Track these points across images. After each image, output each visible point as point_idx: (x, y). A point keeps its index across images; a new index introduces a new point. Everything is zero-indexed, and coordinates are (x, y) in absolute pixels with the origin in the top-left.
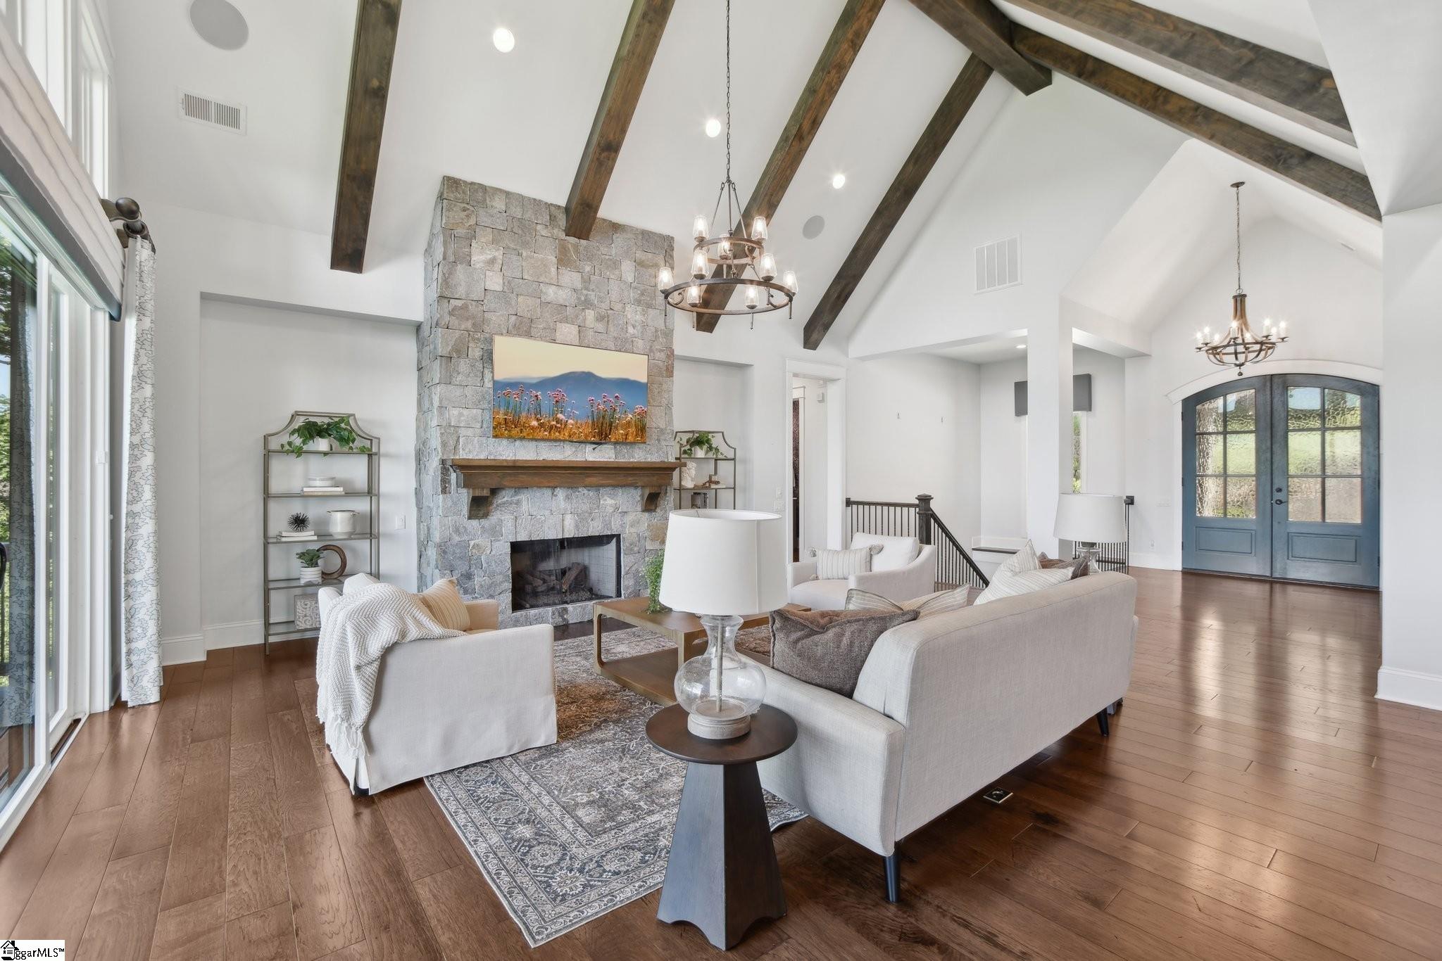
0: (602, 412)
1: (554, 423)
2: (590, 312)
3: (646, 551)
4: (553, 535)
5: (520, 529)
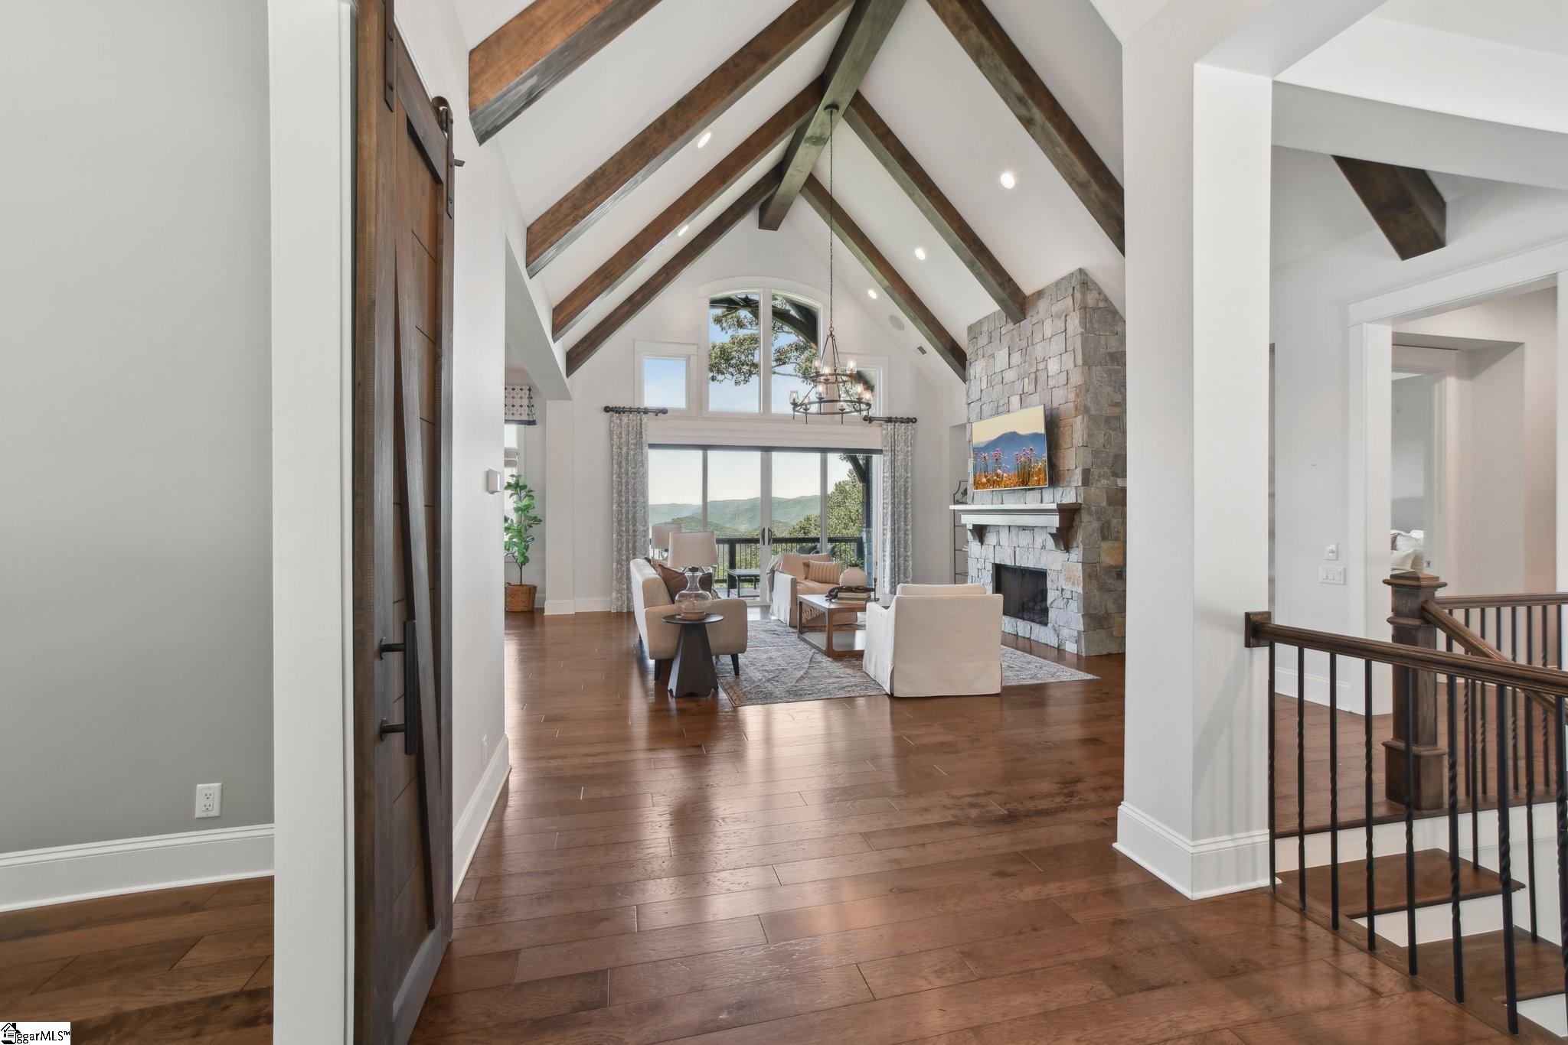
1: (995, 478)
2: (1026, 380)
3: (1063, 590)
4: (1009, 562)
5: (996, 555)
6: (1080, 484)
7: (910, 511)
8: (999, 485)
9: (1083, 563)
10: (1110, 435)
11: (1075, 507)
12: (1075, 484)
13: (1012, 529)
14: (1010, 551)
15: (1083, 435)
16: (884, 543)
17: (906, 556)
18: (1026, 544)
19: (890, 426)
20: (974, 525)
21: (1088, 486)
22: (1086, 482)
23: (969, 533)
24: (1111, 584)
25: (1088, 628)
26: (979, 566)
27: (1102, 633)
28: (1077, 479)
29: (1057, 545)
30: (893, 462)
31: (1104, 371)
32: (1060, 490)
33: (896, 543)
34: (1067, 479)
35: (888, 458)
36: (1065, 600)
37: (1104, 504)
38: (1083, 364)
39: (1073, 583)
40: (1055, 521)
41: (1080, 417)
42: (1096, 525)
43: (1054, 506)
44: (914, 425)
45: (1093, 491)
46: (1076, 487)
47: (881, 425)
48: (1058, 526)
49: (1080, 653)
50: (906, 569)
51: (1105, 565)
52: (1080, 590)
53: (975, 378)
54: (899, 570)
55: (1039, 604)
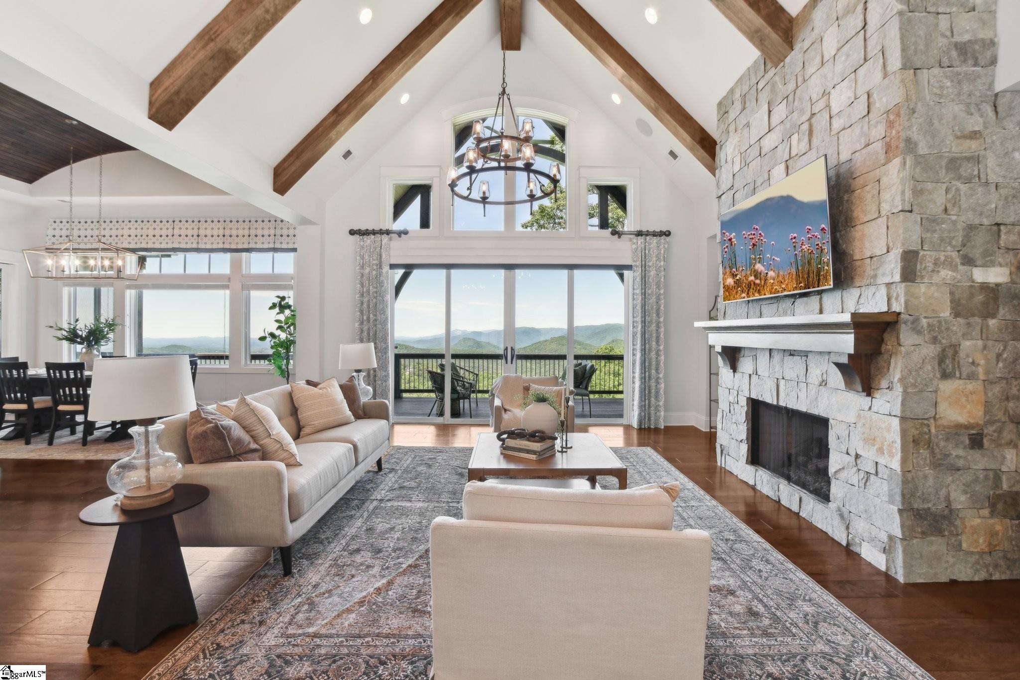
0: (807, 254)
1: (752, 278)
2: (795, 137)
3: (857, 456)
4: (770, 399)
5: (752, 386)
6: (897, 278)
7: (663, 329)
8: (759, 292)
9: (903, 419)
10: (958, 190)
11: (888, 319)
12: (887, 280)
13: (774, 353)
14: (770, 384)
15: (903, 192)
16: (634, 364)
17: (658, 379)
18: (794, 376)
19: (641, 240)
20: (724, 348)
21: (913, 281)
22: (909, 274)
23: (719, 358)
24: (958, 457)
25: (908, 535)
26: (731, 399)
27: (938, 544)
28: (892, 269)
29: (849, 384)
30: (644, 278)
31: (946, 77)
32: (855, 292)
33: (647, 364)
34: (869, 272)
35: (638, 274)
36: (862, 475)
37: (946, 313)
38: (904, 68)
39: (881, 450)
40: (846, 343)
41: (897, 161)
42: (930, 351)
43: (846, 318)
44: (668, 239)
45: (923, 290)
46: (889, 285)
47: (631, 240)
48: (852, 351)
49: (892, 573)
50: (657, 392)
51: (945, 424)
52: (896, 464)
53: (726, 162)
54: (650, 392)
55: (815, 461)
